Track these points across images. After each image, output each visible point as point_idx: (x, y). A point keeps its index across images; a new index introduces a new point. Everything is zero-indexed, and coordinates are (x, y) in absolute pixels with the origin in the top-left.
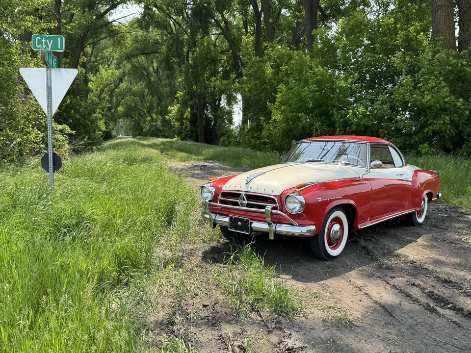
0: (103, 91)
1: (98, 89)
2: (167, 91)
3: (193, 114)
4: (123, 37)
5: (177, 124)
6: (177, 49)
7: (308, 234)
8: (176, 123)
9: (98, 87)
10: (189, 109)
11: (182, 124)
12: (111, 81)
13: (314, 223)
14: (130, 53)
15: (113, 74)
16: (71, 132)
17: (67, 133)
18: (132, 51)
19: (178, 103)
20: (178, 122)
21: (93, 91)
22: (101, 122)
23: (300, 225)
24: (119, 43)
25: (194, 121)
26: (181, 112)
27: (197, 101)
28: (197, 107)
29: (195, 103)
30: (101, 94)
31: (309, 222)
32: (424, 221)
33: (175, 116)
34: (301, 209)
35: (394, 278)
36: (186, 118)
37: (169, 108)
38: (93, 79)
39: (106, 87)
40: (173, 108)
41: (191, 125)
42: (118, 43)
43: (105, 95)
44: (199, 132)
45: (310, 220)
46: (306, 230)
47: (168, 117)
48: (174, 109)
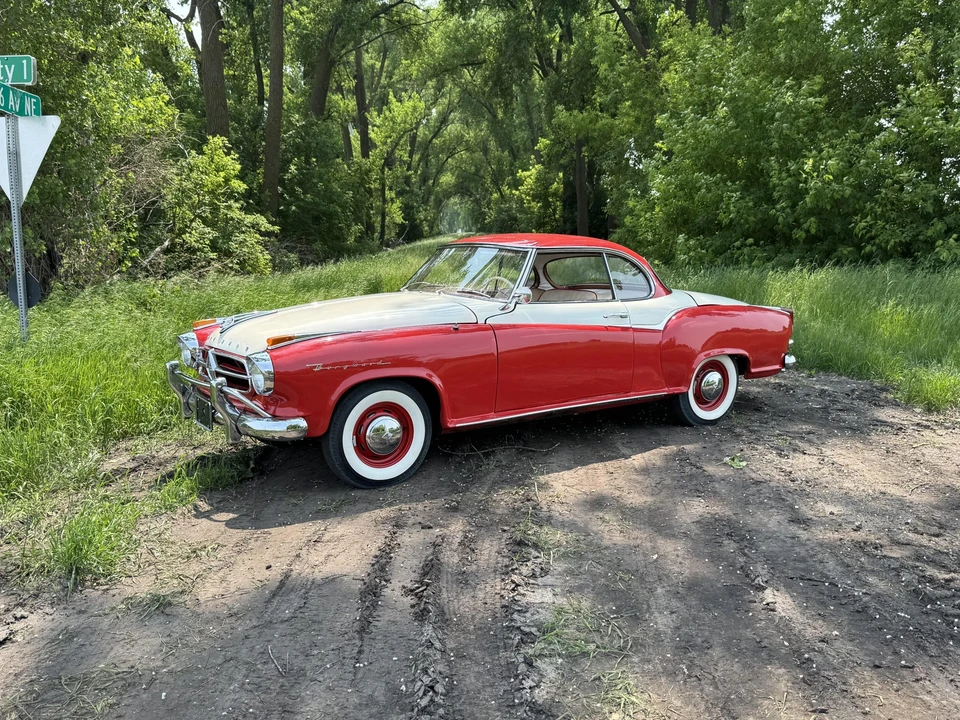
0: (397, 144)
1: (389, 140)
2: (523, 137)
3: (567, 184)
4: (423, 34)
5: (536, 206)
6: (516, 50)
7: (293, 435)
8: (533, 204)
9: (387, 137)
10: (561, 175)
11: (547, 205)
12: (411, 125)
13: (302, 414)
14: (440, 64)
15: (415, 109)
16: (271, 228)
17: (263, 229)
18: (445, 60)
19: (538, 163)
20: (538, 202)
21: (376, 147)
22: (395, 206)
23: (275, 417)
24: (417, 46)
25: (569, 199)
26: (543, 181)
27: (575, 156)
28: (574, 169)
29: (572, 161)
30: (393, 150)
31: (296, 412)
32: (726, 416)
33: (532, 189)
34: (271, 384)
35: (430, 528)
36: (555, 194)
37: (520, 173)
38: (378, 121)
39: (402, 137)
40: (527, 173)
41: (564, 206)
42: (415, 46)
43: (402, 153)
44: (578, 220)
45: (300, 407)
46: (287, 426)
47: (517, 193)
48: (530, 175)
